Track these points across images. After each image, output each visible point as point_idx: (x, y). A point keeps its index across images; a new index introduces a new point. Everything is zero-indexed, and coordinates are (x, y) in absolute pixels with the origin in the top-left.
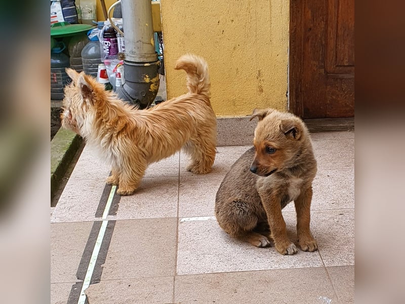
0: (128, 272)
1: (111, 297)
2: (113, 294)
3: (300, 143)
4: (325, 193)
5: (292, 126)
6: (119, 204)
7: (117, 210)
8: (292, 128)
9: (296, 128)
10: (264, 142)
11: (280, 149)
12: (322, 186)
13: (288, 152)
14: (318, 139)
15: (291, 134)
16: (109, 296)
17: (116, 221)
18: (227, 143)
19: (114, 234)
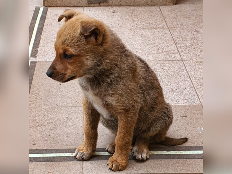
0: (48, 102)
1: (36, 120)
2: (37, 118)
3: (101, 49)
4: (201, 46)
5: (92, 27)
6: (38, 49)
7: (37, 53)
8: (93, 28)
9: (97, 29)
10: (61, 47)
11: (78, 56)
12: (198, 41)
13: (87, 59)
14: (195, 3)
15: (93, 39)
16: (34, 119)
17: (36, 62)
18: (122, 3)
19: (35, 72)
